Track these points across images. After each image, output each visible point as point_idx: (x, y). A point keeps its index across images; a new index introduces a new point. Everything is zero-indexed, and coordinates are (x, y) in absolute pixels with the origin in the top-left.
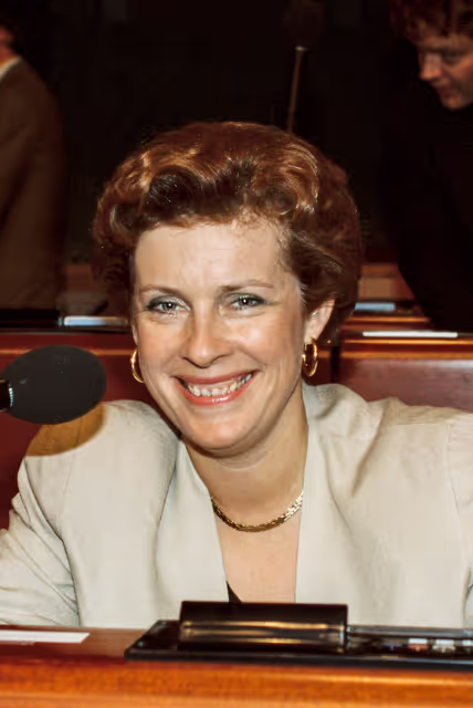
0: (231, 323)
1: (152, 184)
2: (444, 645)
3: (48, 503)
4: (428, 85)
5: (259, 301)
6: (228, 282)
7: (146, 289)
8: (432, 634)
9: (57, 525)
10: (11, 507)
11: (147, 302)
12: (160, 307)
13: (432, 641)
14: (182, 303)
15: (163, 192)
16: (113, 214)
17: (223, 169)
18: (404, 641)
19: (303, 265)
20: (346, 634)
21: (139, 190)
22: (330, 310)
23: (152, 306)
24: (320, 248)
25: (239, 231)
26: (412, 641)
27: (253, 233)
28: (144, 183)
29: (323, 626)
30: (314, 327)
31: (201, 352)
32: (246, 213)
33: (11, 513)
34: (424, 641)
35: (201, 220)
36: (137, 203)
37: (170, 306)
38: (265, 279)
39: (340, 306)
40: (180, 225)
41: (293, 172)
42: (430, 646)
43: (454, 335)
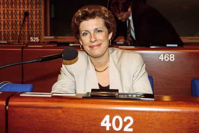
0: (97, 35)
1: (82, 14)
2: (134, 96)
5: (101, 31)
6: (96, 28)
7: (82, 31)
11: (83, 34)
12: (85, 34)
14: (88, 33)
15: (83, 15)
16: (75, 20)
17: (93, 10)
19: (107, 25)
20: (118, 94)
21: (79, 15)
22: (112, 33)
23: (83, 35)
24: (110, 22)
25: (96, 20)
26: (129, 95)
27: (99, 20)
28: (80, 14)
29: (114, 93)
30: (110, 37)
31: (93, 40)
32: (97, 17)
34: (131, 95)
36: (80, 17)
37: (86, 34)
39: (114, 33)
40: (87, 20)
41: (104, 10)
42: (132, 96)
43: (134, 47)
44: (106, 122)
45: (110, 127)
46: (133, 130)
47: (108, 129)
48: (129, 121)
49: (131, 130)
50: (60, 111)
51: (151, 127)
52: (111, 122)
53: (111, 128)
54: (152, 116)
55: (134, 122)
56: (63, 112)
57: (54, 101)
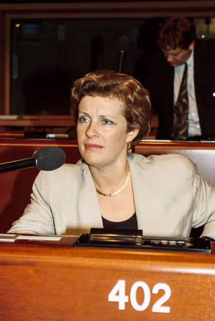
2: (173, 243)
3: (43, 194)
4: (168, 63)
5: (112, 123)
8: (169, 239)
9: (48, 202)
10: (31, 197)
13: (169, 241)
18: (160, 241)
20: (142, 239)
26: (162, 241)
29: (134, 236)
33: (31, 199)
34: (166, 241)
35: (98, 95)
37: (85, 120)
38: (113, 116)
42: (168, 243)
44: (118, 294)
45: (126, 303)
46: (171, 310)
47: (122, 307)
48: (162, 292)
49: (167, 310)
50: (31, 271)
51: (205, 305)
52: (128, 293)
53: (128, 304)
54: (208, 284)
55: (173, 295)
56: (37, 272)
57: (20, 251)
